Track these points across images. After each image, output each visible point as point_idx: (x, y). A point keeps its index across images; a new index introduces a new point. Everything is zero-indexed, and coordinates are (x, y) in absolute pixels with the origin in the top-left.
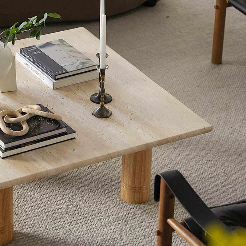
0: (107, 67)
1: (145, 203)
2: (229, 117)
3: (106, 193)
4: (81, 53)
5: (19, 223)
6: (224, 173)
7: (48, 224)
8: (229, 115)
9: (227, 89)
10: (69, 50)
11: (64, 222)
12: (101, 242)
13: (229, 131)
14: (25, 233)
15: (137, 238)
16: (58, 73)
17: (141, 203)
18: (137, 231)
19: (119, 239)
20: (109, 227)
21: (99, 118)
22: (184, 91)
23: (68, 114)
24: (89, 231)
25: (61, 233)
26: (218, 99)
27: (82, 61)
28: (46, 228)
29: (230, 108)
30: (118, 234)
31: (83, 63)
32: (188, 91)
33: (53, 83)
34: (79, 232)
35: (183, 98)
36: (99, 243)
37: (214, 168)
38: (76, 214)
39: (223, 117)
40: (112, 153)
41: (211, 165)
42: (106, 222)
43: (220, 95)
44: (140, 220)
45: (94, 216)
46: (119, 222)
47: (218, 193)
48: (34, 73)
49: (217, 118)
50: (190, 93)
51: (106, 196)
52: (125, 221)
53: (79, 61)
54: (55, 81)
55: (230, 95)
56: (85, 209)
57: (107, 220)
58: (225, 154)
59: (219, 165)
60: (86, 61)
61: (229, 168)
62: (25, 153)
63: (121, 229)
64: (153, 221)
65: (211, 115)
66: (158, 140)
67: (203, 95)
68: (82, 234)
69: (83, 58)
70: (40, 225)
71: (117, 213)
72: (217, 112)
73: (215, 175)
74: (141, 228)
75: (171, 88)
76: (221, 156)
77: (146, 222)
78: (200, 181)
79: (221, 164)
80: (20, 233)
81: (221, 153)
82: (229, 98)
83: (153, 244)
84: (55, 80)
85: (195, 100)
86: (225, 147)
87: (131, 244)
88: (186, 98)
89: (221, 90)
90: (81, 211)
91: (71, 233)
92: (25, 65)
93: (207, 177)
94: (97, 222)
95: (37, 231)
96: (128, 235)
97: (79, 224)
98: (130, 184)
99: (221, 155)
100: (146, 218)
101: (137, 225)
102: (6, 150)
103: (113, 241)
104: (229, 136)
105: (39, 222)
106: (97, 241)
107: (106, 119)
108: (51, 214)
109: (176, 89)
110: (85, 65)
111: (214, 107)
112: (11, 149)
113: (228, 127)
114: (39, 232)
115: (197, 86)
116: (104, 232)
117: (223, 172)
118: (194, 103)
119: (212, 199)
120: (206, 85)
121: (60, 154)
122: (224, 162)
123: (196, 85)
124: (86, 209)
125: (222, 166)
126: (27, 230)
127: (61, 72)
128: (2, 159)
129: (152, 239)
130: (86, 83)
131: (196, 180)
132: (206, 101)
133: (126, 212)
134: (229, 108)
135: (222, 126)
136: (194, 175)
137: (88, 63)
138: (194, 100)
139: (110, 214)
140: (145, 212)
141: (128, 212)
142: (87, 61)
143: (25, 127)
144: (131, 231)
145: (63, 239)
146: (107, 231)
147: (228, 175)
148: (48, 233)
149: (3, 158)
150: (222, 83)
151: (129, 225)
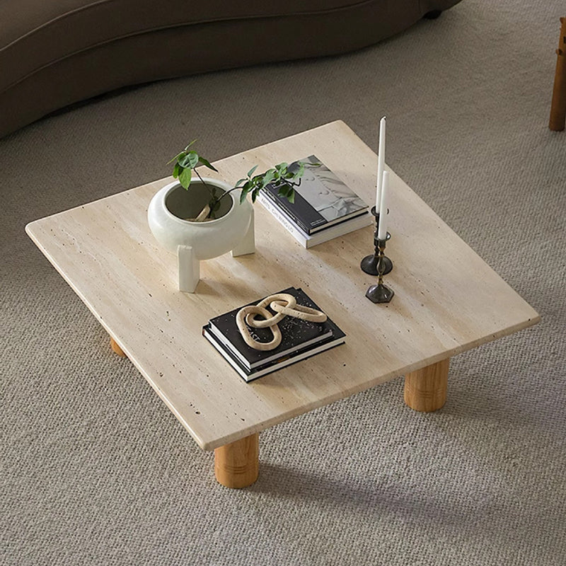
0: (389, 237)
1: (441, 411)
2: (559, 245)
3: (382, 392)
4: (344, 184)
5: (263, 447)
6: (554, 353)
7: (303, 449)
8: (560, 242)
9: (555, 190)
10: (325, 178)
11: (326, 445)
12: (381, 482)
13: (559, 272)
14: (274, 466)
15: (431, 473)
16: (313, 224)
17: (433, 411)
18: (431, 461)
19: (405, 474)
20: (390, 454)
21: (375, 303)
22: (489, 194)
23: (331, 296)
24: (362, 463)
25: (324, 465)
26: (543, 210)
27: (346, 200)
28: (301, 457)
29: (561, 227)
30: (405, 467)
31: (347, 204)
32: (496, 194)
33: (307, 241)
34: (349, 464)
35: (488, 208)
36: (378, 483)
37: (539, 343)
38: (342, 431)
39: (551, 245)
40: (399, 370)
41: (534, 340)
42: (385, 446)
43: (546, 201)
44: (434, 441)
45: (368, 435)
46: (404, 446)
47: (545, 391)
48: (278, 219)
49: (542, 248)
50: (499, 197)
51: (383, 399)
52: (413, 444)
53: (342, 200)
54: (309, 238)
55: (560, 200)
56: (354, 423)
57: (387, 443)
58: (554, 317)
59: (545, 339)
60: (352, 199)
61: (561, 344)
62: (277, 372)
63: (409, 458)
64: (453, 444)
65: (532, 241)
66: (462, 344)
67: (519, 202)
68: (353, 466)
69: (347, 194)
70: (293, 450)
71: (401, 430)
72: (541, 235)
73: (541, 357)
74: (437, 457)
75: (470, 190)
76: (549, 322)
77: (444, 445)
78: (519, 370)
79: (548, 337)
80: (268, 467)
81: (548, 316)
82: (558, 208)
83: (455, 483)
84: (310, 235)
85: (507, 212)
86: (554, 304)
87: (424, 484)
88: (493, 208)
89: (547, 192)
90: (350, 426)
91: (337, 465)
92: (262, 203)
93: (529, 362)
94: (373, 445)
95: (290, 461)
96: (418, 469)
97: (348, 449)
98: (419, 388)
99: (548, 319)
100: (442, 438)
101: (431, 451)
102: (253, 371)
103: (398, 480)
104: (560, 283)
105: (292, 446)
106: (374, 480)
107: (386, 304)
108: (308, 433)
109: (477, 190)
110: (351, 207)
111: (535, 225)
112: (259, 369)
113: (559, 265)
114: (292, 464)
115: (508, 185)
116: (384, 463)
117: (552, 352)
118: (506, 218)
119: (537, 402)
120: (523, 181)
121: (326, 373)
122: (553, 332)
123: (508, 182)
124: (356, 423)
125: (551, 341)
126: (276, 460)
127: (318, 222)
128: (247, 384)
129: (453, 475)
130: (353, 235)
131: (513, 368)
132: (524, 214)
133: (413, 427)
134: (559, 227)
135: (548, 264)
136: (509, 358)
137: (354, 202)
138: (505, 212)
139: (390, 432)
140: (440, 427)
141: (416, 427)
142: (354, 199)
143: (277, 334)
144: (423, 461)
145: (327, 476)
146: (388, 461)
147: (560, 357)
148: (305, 465)
149: (248, 382)
150: (548, 177)
151: (420, 451)
